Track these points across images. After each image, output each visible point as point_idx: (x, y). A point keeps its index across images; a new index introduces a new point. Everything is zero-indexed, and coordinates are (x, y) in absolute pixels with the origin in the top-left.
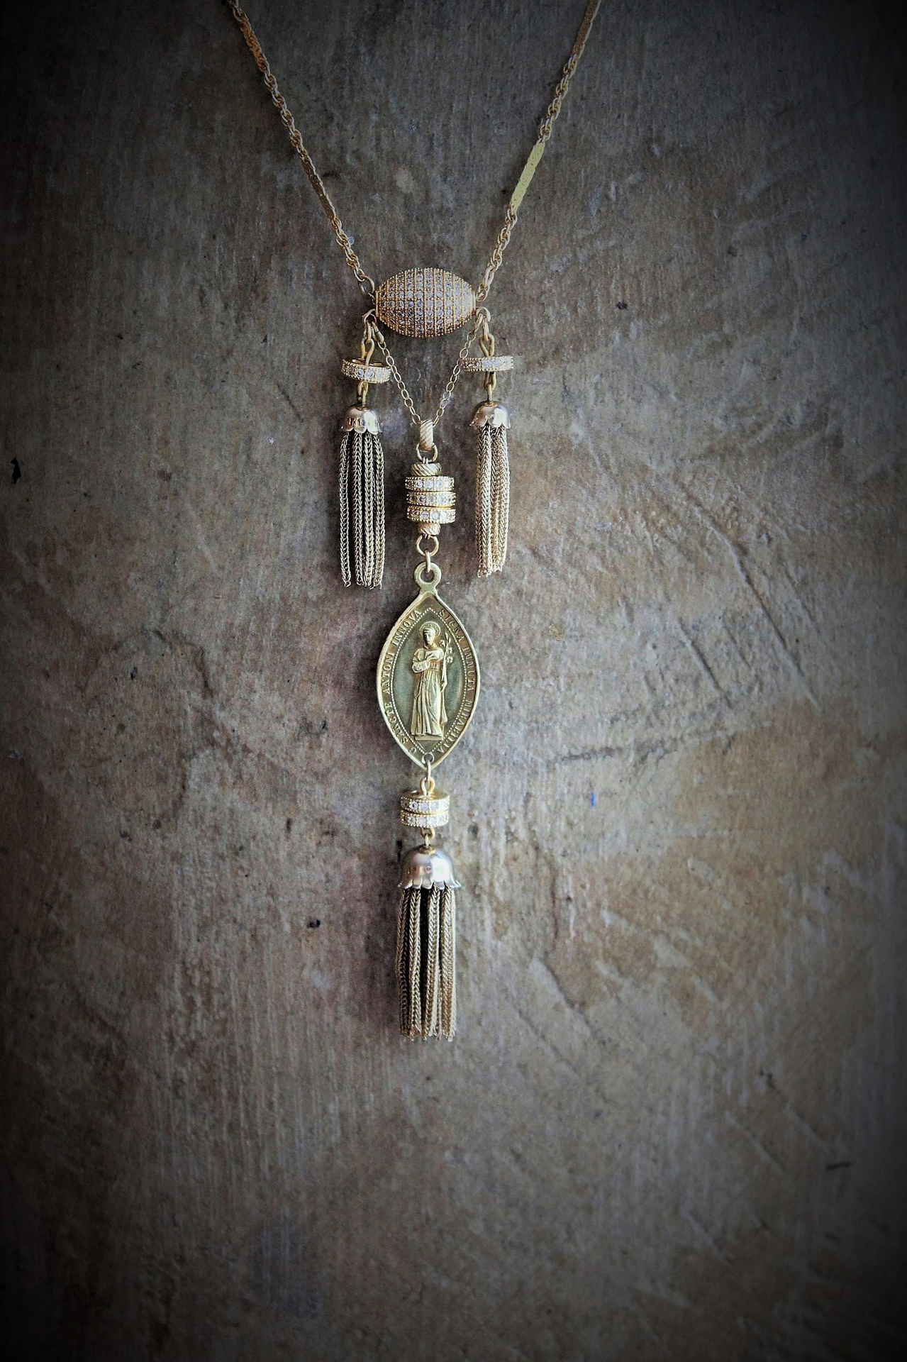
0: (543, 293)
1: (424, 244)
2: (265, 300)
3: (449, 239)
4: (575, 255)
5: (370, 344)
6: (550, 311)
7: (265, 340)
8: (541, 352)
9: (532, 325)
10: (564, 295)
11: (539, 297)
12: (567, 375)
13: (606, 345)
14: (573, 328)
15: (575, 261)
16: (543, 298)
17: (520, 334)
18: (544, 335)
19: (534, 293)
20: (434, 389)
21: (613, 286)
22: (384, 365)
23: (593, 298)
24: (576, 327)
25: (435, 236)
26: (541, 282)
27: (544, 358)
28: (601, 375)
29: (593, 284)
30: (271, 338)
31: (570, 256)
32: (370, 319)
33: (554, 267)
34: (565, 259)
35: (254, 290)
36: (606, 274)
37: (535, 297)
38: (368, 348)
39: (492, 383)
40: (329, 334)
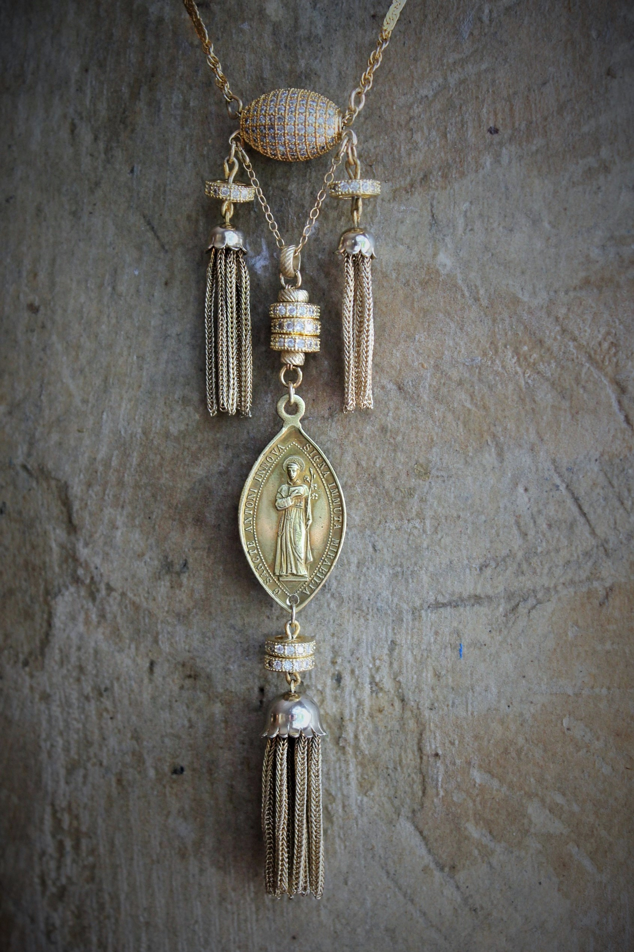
0: (411, 118)
1: (292, 72)
2: (133, 131)
3: (316, 65)
4: (445, 79)
5: (233, 163)
6: (418, 137)
7: (132, 171)
8: (408, 179)
9: (399, 152)
10: (434, 121)
11: (408, 122)
12: (435, 203)
13: (476, 171)
14: (442, 154)
15: (445, 87)
16: (411, 123)
17: (387, 161)
18: (412, 162)
19: (403, 119)
20: (298, 218)
21: (485, 110)
22: (248, 185)
23: (463, 123)
24: (446, 153)
25: (303, 63)
26: (410, 107)
27: (412, 186)
28: (471, 203)
29: (464, 108)
30: (138, 168)
31: (441, 80)
32: (236, 139)
33: (424, 92)
34: (435, 84)
35: (123, 121)
36: (477, 98)
37: (403, 123)
38: (231, 168)
39: (357, 209)
40: (195, 164)
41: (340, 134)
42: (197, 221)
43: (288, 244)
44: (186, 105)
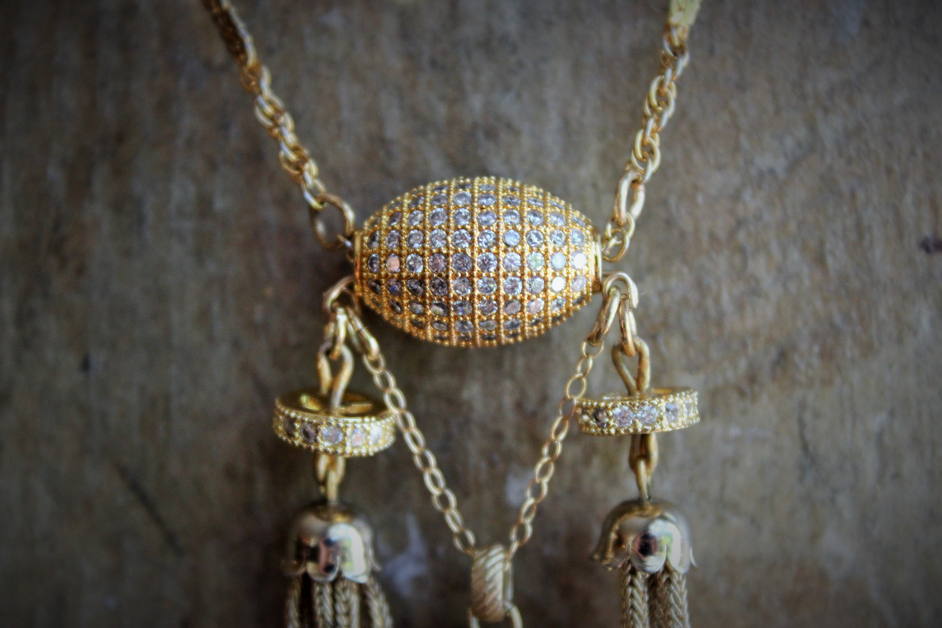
0: (740, 223)
1: (452, 122)
2: (81, 271)
3: (508, 106)
4: (812, 128)
5: (341, 358)
6: (759, 266)
7: (85, 365)
8: (743, 364)
9: (717, 301)
10: (792, 226)
11: (732, 234)
12: (808, 417)
13: (900, 341)
14: (819, 304)
15: (813, 146)
16: (741, 236)
17: (689, 320)
18: (750, 323)
19: (721, 225)
20: (492, 464)
21: (908, 199)
22: (378, 409)
23: (861, 230)
24: (825, 301)
25: (476, 102)
26: (736, 197)
27: (752, 378)
28: (892, 414)
29: (861, 195)
30: (98, 358)
31: (802, 133)
32: (344, 300)
33: (764, 161)
34: (789, 142)
35: (56, 248)
36: (889, 171)
37: (722, 234)
38: (336, 367)
39: (646, 457)
40: (236, 345)
41: (598, 286)
42: (249, 479)
43: (484, 545)
44: (204, 206)
